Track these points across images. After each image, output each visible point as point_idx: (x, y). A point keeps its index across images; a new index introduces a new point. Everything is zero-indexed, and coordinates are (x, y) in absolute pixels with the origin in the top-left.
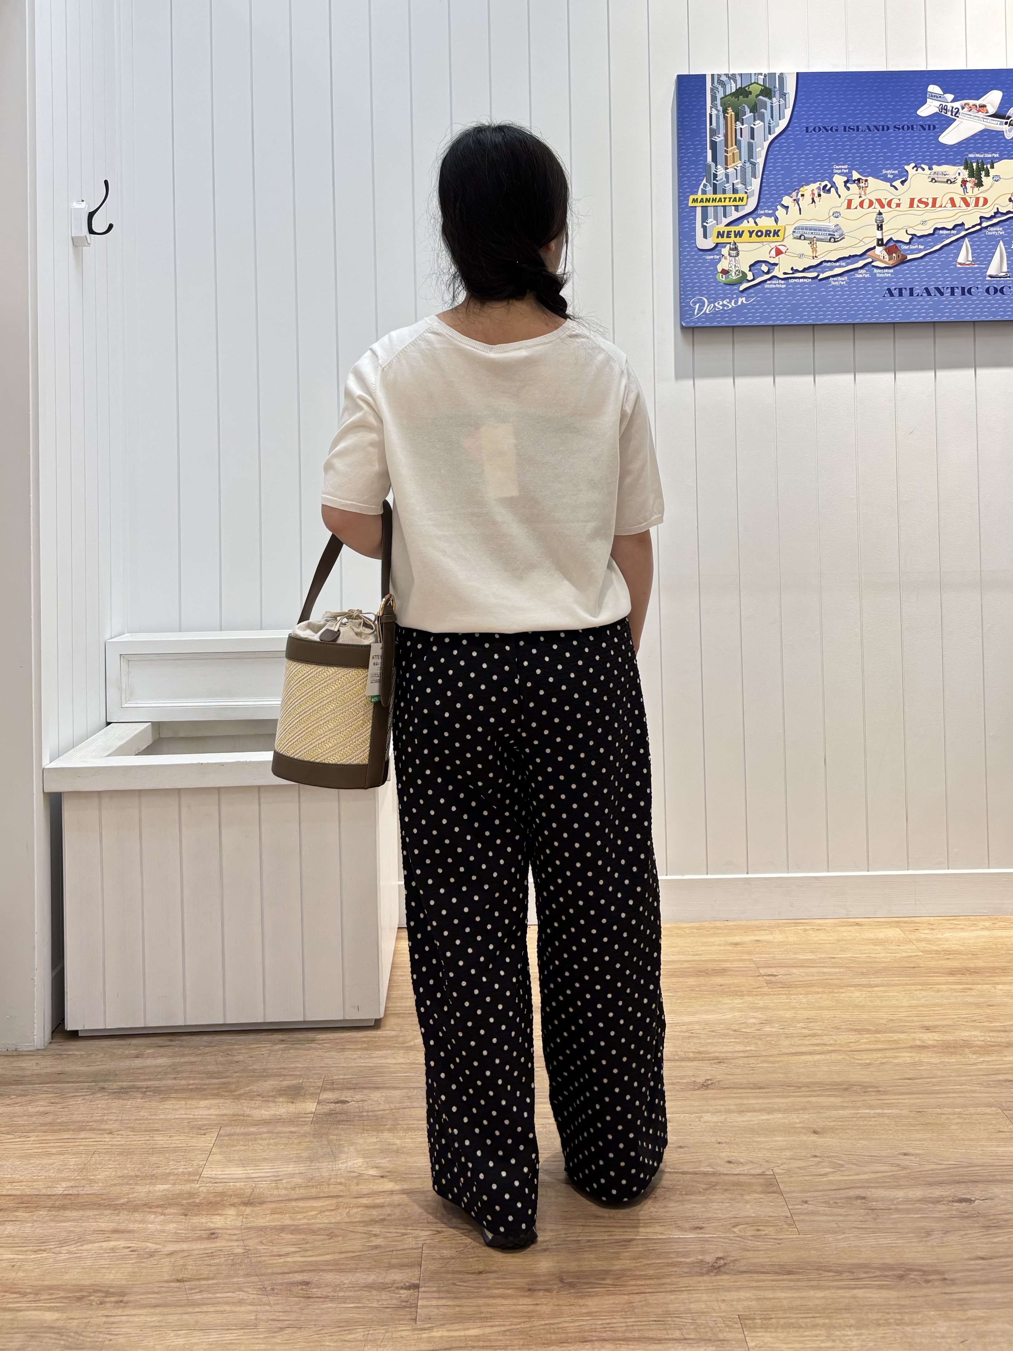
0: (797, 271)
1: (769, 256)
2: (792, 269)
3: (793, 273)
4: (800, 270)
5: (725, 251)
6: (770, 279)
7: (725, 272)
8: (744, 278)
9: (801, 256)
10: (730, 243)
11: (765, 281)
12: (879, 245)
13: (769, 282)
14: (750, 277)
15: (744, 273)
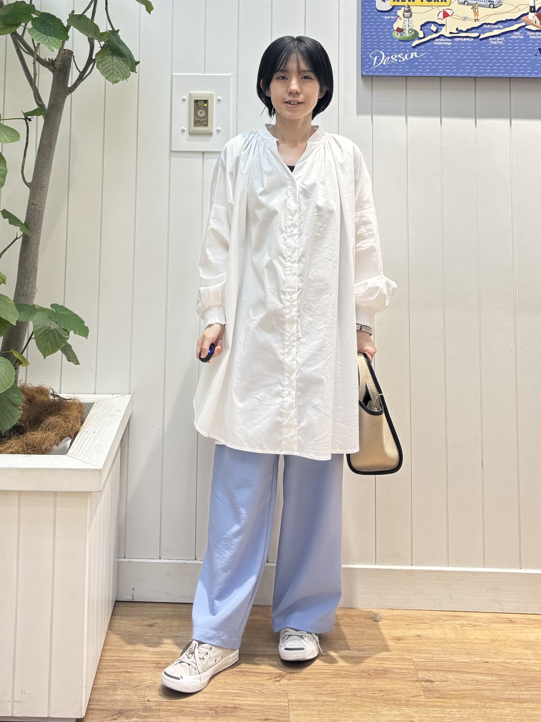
0: (461, 31)
1: (437, 18)
2: (457, 29)
3: (458, 33)
4: (464, 30)
5: (400, 13)
6: (438, 37)
7: (400, 30)
8: (416, 35)
9: (465, 19)
10: (404, 6)
11: (434, 39)
12: (531, 11)
13: (437, 40)
14: (421, 35)
15: (415, 31)
